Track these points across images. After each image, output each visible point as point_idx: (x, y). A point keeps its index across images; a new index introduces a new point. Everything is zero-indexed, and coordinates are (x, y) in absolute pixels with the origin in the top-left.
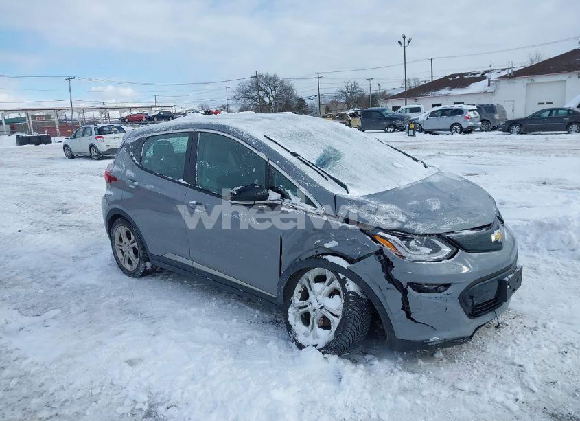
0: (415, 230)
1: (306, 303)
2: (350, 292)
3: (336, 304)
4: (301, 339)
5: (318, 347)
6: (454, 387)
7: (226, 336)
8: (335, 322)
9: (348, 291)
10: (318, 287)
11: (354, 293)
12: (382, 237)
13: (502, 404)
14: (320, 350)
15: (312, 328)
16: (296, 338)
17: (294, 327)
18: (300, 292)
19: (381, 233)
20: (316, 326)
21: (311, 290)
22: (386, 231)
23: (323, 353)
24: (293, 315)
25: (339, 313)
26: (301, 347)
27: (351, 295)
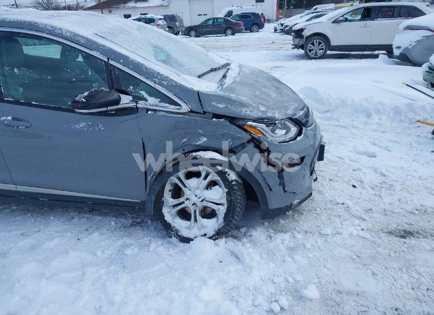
0: (275, 117)
1: (181, 200)
2: (232, 181)
3: (218, 194)
4: (185, 233)
5: (208, 236)
6: (320, 234)
7: (99, 253)
8: (222, 210)
9: (230, 180)
10: (193, 182)
11: (236, 181)
12: (251, 126)
13: (358, 236)
14: (210, 238)
15: (196, 220)
16: (180, 234)
17: (173, 225)
18: (170, 191)
19: (250, 123)
20: (199, 218)
21: (185, 186)
22: (254, 121)
23: (214, 240)
24: (169, 214)
25: (224, 201)
26: (187, 240)
27: (234, 183)
